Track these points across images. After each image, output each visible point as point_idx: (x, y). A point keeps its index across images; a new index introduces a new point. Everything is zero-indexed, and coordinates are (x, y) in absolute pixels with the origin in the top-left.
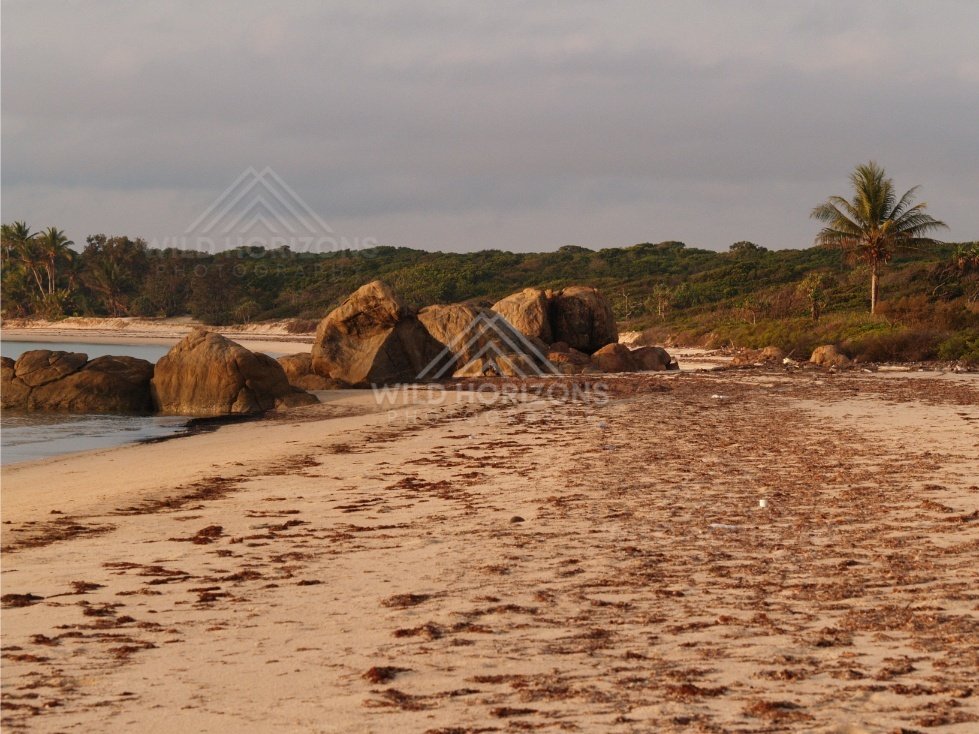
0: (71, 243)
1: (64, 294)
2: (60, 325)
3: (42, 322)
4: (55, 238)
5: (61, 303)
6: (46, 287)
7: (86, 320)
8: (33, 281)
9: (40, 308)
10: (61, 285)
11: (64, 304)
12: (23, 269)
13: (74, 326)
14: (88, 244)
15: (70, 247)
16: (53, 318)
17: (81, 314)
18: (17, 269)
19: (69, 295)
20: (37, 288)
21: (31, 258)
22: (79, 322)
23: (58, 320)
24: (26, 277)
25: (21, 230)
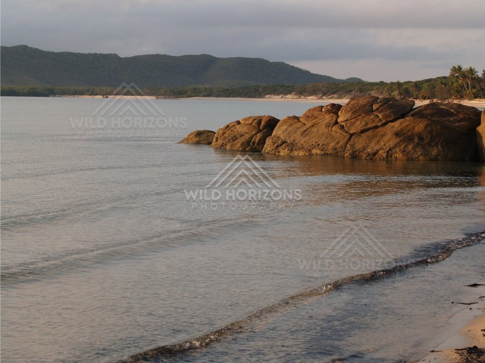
0: (477, 72)
1: (475, 91)
2: (473, 102)
3: (466, 101)
4: (471, 71)
5: (473, 93)
6: (468, 88)
7: (482, 100)
8: (463, 86)
9: (465, 96)
10: (474, 87)
11: (474, 94)
12: (460, 82)
13: (478, 102)
14: (483, 73)
15: (477, 73)
16: (470, 99)
17: (480, 98)
18: (458, 82)
19: (477, 91)
20: (465, 89)
21: (462, 77)
22: (479, 101)
23: (472, 100)
24: (461, 85)
25: (460, 68)
